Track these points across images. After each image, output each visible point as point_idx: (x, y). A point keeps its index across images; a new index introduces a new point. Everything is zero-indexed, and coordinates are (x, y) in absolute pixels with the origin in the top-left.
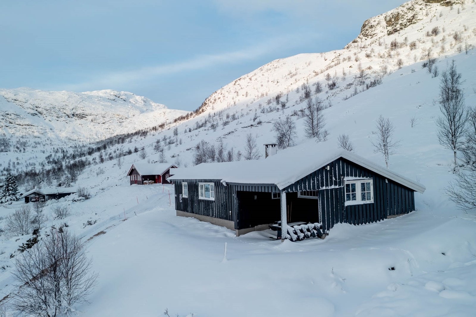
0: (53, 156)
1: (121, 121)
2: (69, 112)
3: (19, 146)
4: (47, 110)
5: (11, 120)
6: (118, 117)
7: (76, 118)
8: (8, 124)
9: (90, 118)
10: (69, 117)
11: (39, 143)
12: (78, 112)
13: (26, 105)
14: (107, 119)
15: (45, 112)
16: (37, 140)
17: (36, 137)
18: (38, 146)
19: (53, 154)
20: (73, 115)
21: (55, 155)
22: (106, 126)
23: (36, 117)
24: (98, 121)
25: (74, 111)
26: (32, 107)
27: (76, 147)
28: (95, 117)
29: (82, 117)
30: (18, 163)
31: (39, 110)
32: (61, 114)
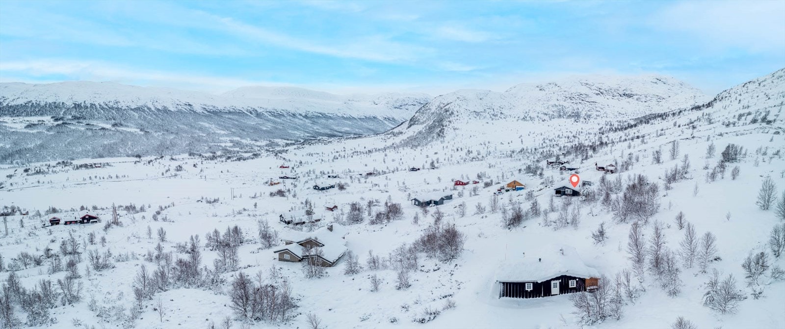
0: (604, 128)
1: (659, 100)
2: (621, 93)
3: (586, 117)
4: (606, 91)
5: (583, 99)
6: (657, 97)
7: (626, 97)
8: (581, 101)
9: (635, 97)
10: (621, 96)
11: (599, 116)
12: (627, 93)
13: (593, 88)
14: (648, 98)
15: (605, 92)
16: (598, 113)
17: (597, 111)
18: (598, 117)
19: (604, 126)
20: (624, 95)
21: (605, 127)
22: (646, 104)
23: (599, 96)
24: (641, 100)
25: (624, 92)
26: (596, 89)
27: (620, 122)
28: (639, 97)
29: (630, 97)
30: (582, 132)
31: (601, 91)
32: (615, 94)
